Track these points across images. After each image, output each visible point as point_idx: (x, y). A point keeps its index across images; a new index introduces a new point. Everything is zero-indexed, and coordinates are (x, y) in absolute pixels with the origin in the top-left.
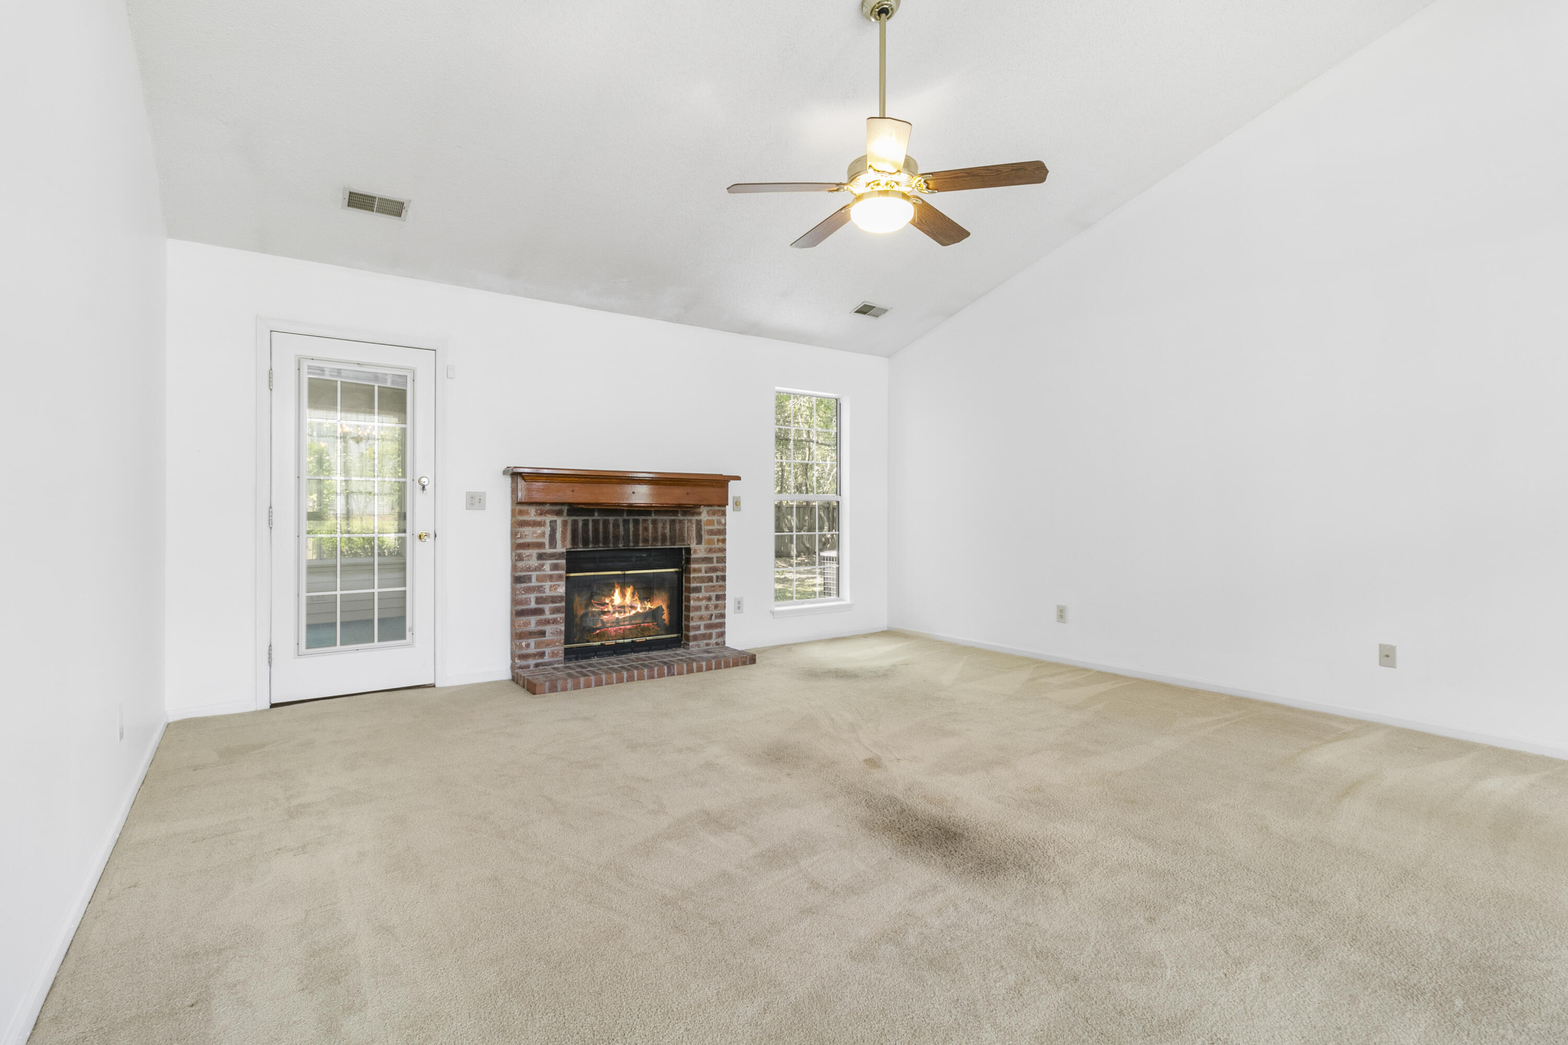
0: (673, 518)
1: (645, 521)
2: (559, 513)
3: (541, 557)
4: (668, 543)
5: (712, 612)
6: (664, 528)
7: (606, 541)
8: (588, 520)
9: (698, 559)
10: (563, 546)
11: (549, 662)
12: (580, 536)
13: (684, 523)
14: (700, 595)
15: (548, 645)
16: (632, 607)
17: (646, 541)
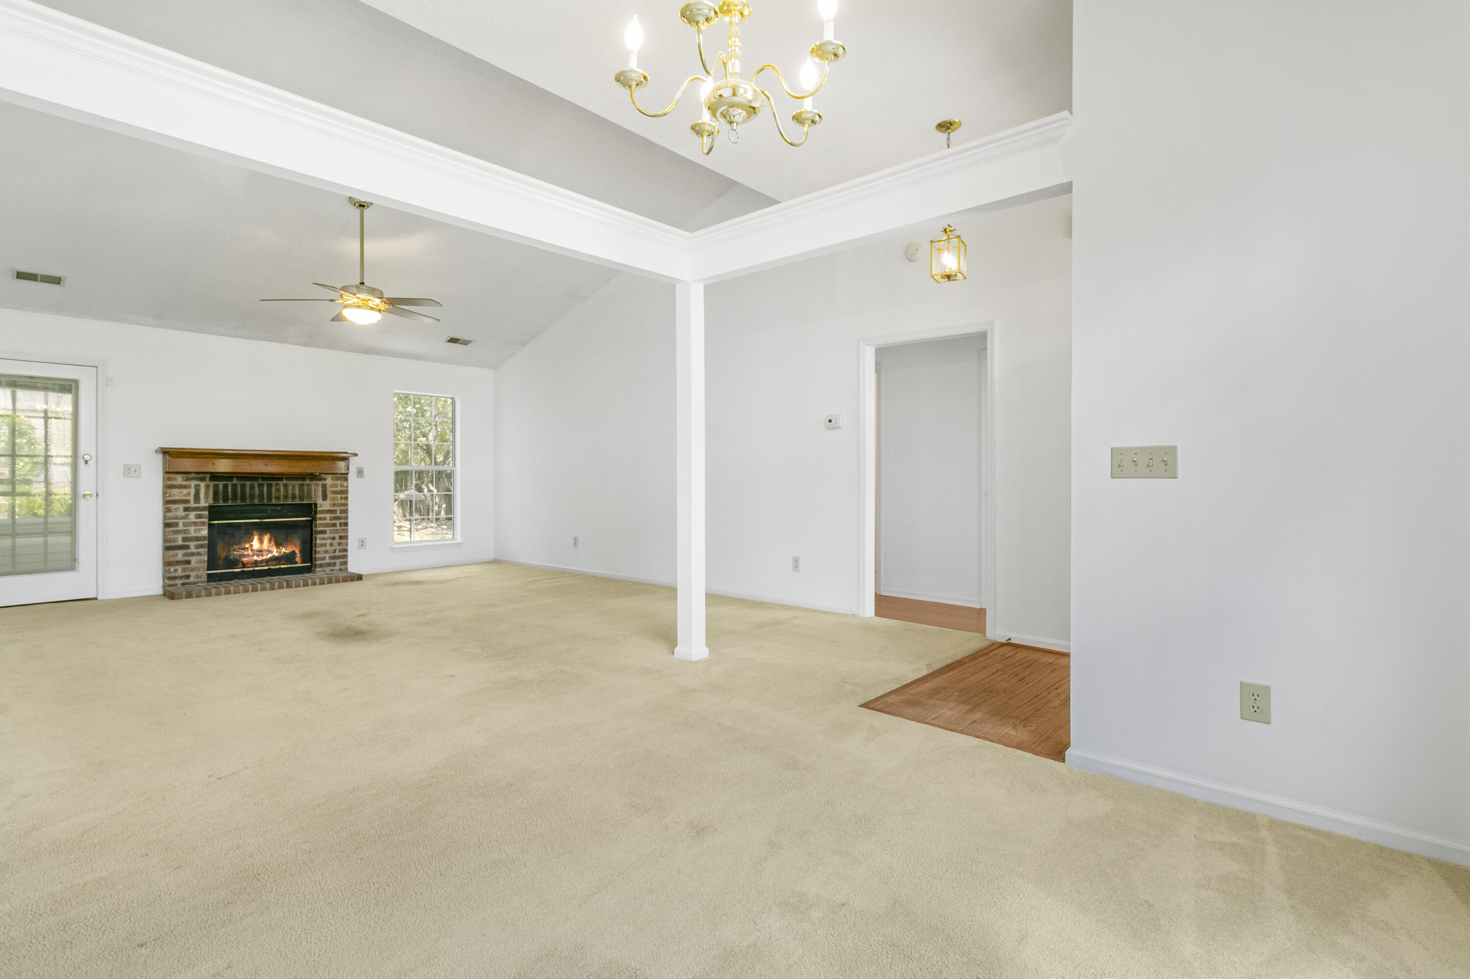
0: (301, 482)
1: (277, 484)
2: (202, 479)
3: (186, 509)
4: (297, 500)
5: (337, 548)
6: (294, 489)
7: (243, 498)
8: (228, 484)
9: (323, 511)
10: (206, 502)
11: (194, 582)
12: (221, 496)
13: (311, 486)
14: (326, 536)
15: (193, 570)
16: (269, 551)
17: (278, 498)
